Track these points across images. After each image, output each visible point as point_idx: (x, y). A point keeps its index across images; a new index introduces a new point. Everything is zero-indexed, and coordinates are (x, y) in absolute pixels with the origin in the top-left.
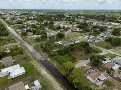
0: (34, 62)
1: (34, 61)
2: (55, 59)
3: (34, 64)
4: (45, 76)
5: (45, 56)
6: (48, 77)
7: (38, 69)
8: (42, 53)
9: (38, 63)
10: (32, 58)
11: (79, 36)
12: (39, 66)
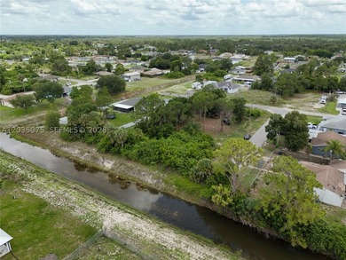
0: (39, 188)
1: (40, 181)
2: (140, 154)
3: (44, 195)
4: (128, 233)
5: (82, 153)
6: (152, 237)
7: (78, 213)
8: (62, 146)
9: (62, 189)
10: (23, 172)
11: (170, 85)
12: (73, 196)
